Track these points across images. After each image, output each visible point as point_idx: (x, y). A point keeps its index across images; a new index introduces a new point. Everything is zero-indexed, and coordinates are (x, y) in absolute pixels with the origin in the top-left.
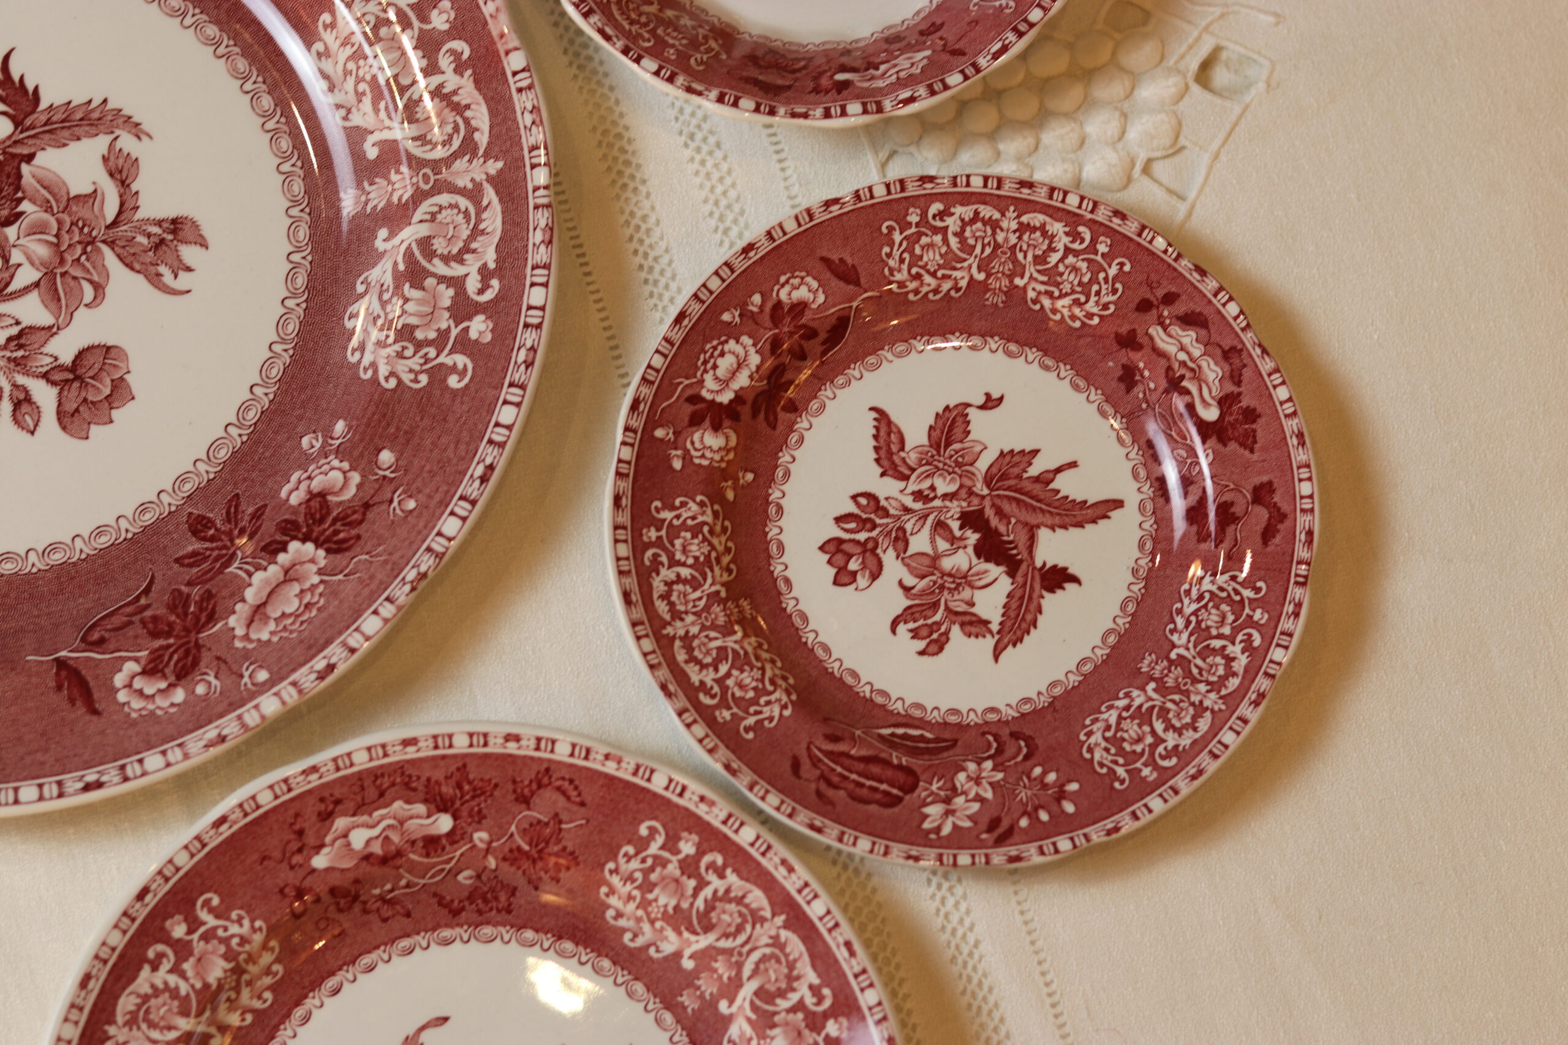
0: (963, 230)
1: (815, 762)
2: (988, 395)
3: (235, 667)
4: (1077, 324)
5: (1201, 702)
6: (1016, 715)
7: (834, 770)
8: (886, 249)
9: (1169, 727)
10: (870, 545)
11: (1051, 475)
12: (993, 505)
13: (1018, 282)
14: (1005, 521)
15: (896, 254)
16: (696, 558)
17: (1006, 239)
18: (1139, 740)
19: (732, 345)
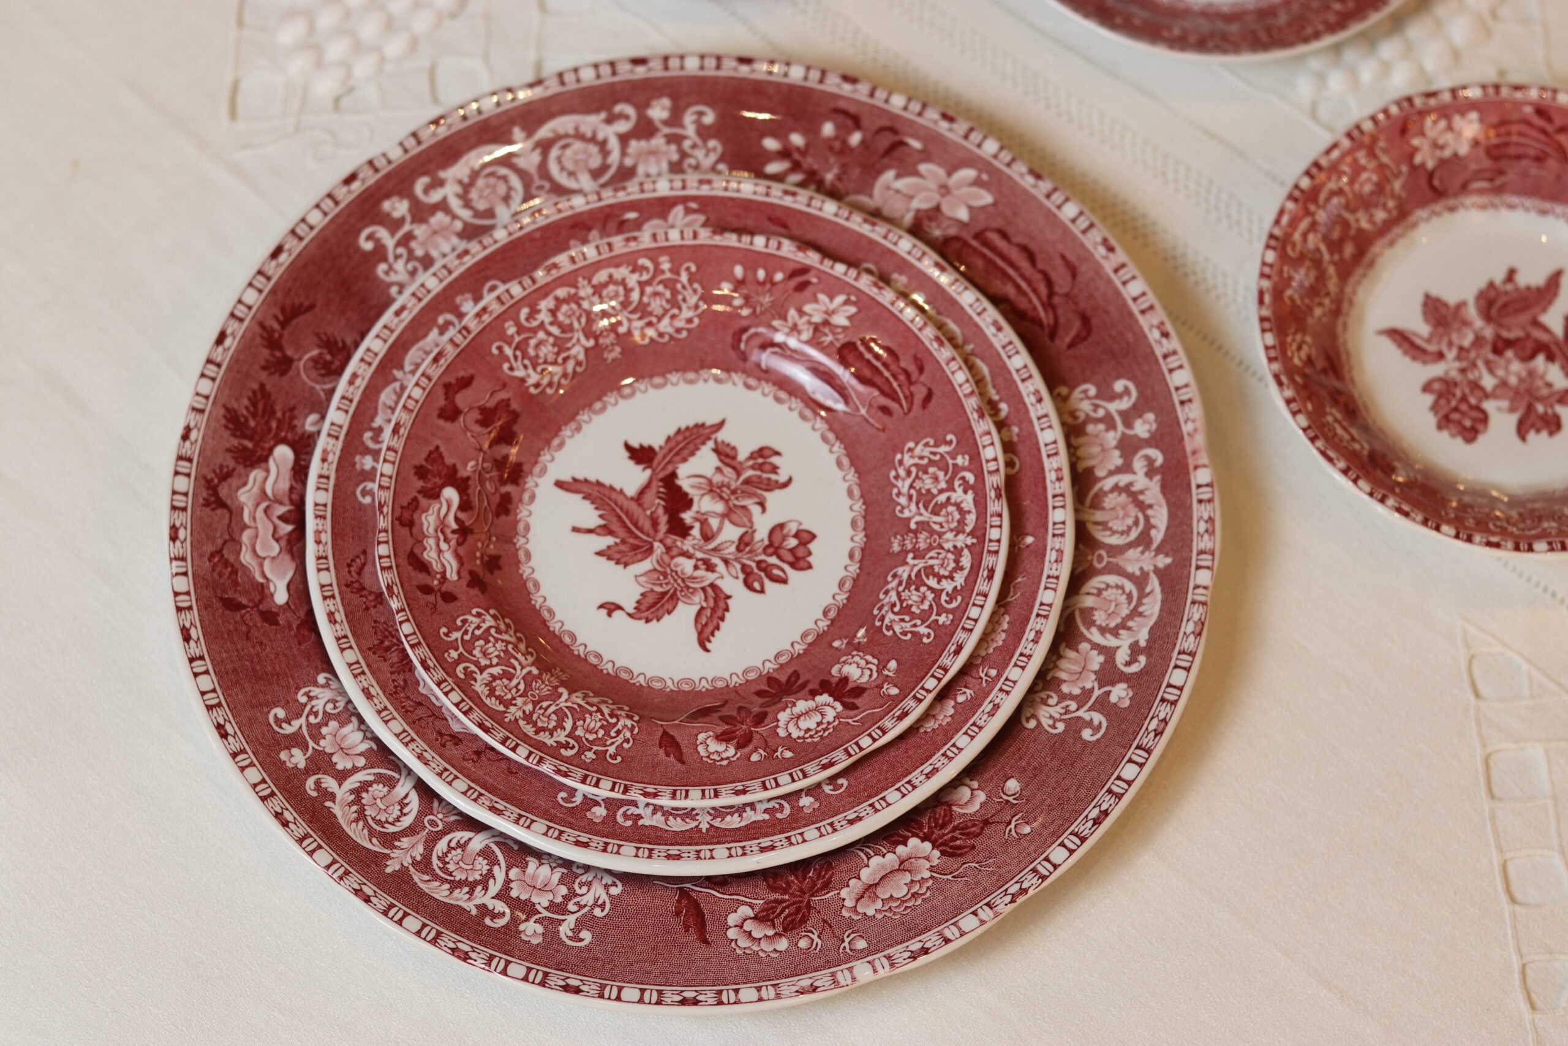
0: (555, 728)
1: (910, 398)
2: (609, 614)
4: (507, 620)
5: (594, 294)
6: (733, 374)
7: (900, 386)
8: (626, 746)
9: (628, 291)
10: (771, 550)
11: (598, 530)
12: (656, 531)
13: (535, 671)
14: (655, 515)
15: (620, 740)
16: (917, 589)
17: (525, 703)
18: (656, 294)
19: (795, 735)
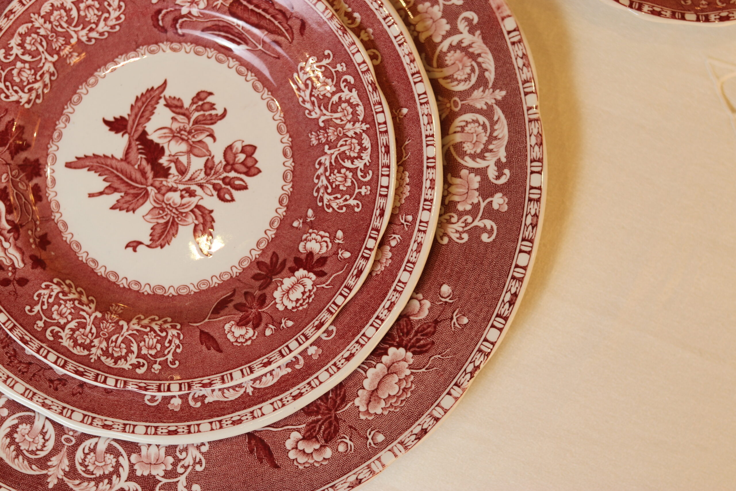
0: (127, 354)
1: (290, 30)
2: (135, 250)
4: (68, 282)
5: (45, 22)
6: (161, 44)
7: (279, 23)
8: (179, 351)
9: (68, 11)
10: (229, 168)
11: (106, 191)
12: (146, 179)
13: (99, 315)
14: (142, 167)
15: (173, 347)
16: (339, 172)
17: (100, 342)
19: (290, 306)
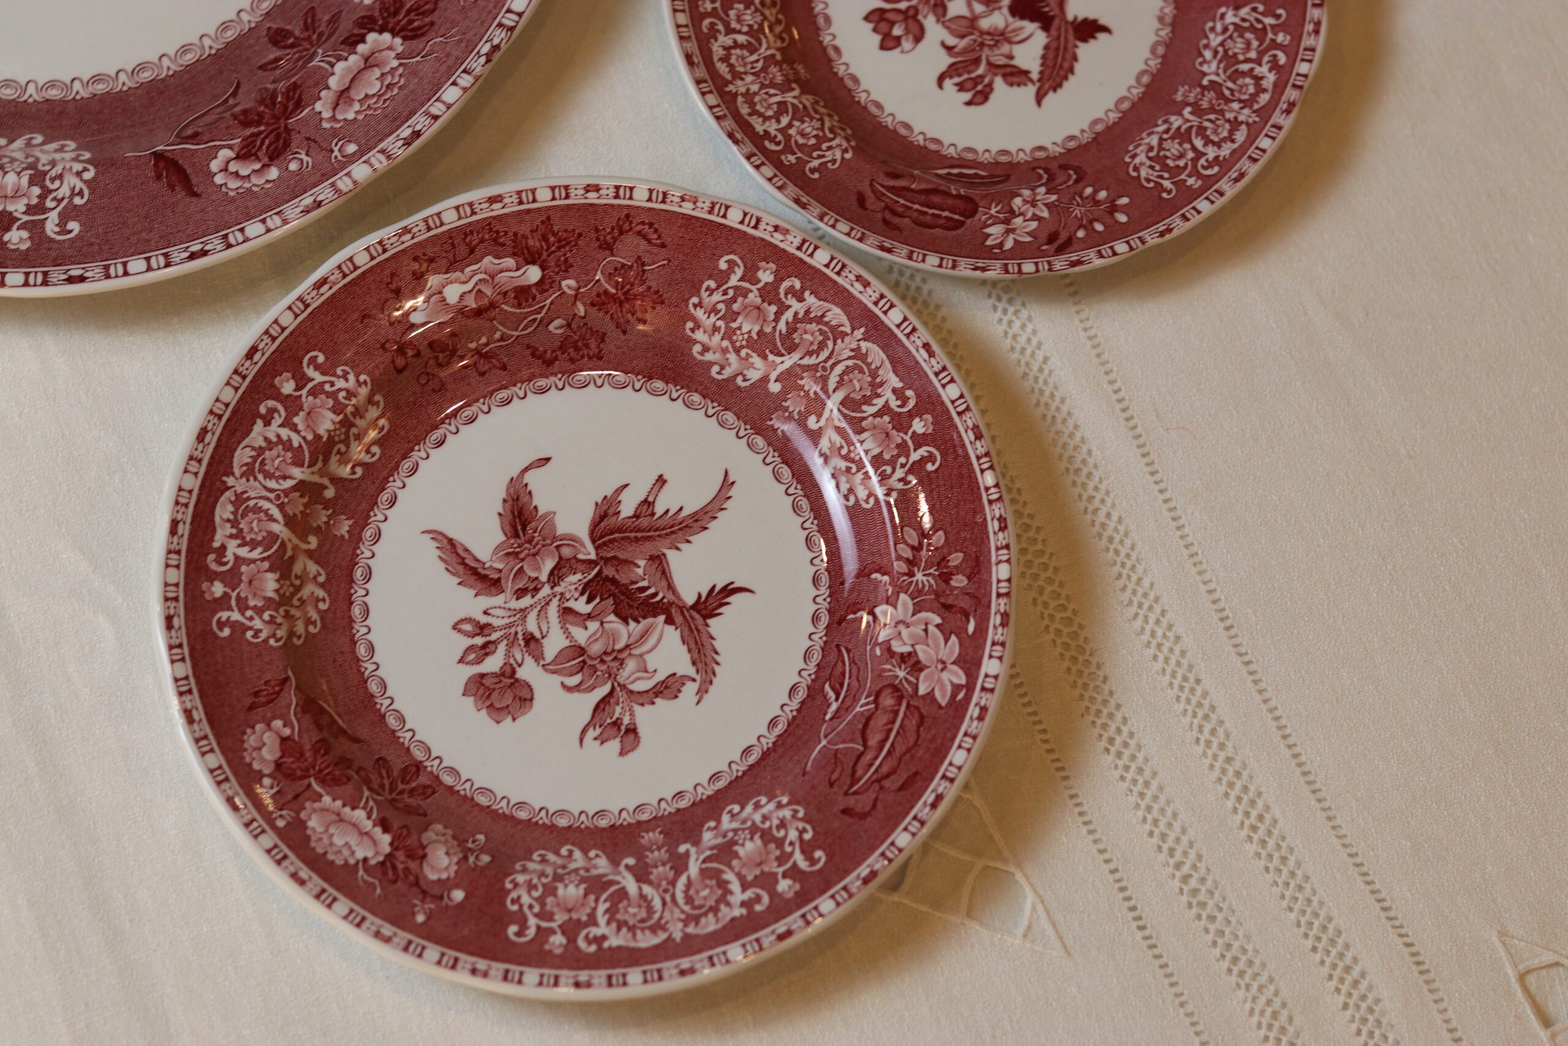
3: (324, 145)
18: (1181, 156)
